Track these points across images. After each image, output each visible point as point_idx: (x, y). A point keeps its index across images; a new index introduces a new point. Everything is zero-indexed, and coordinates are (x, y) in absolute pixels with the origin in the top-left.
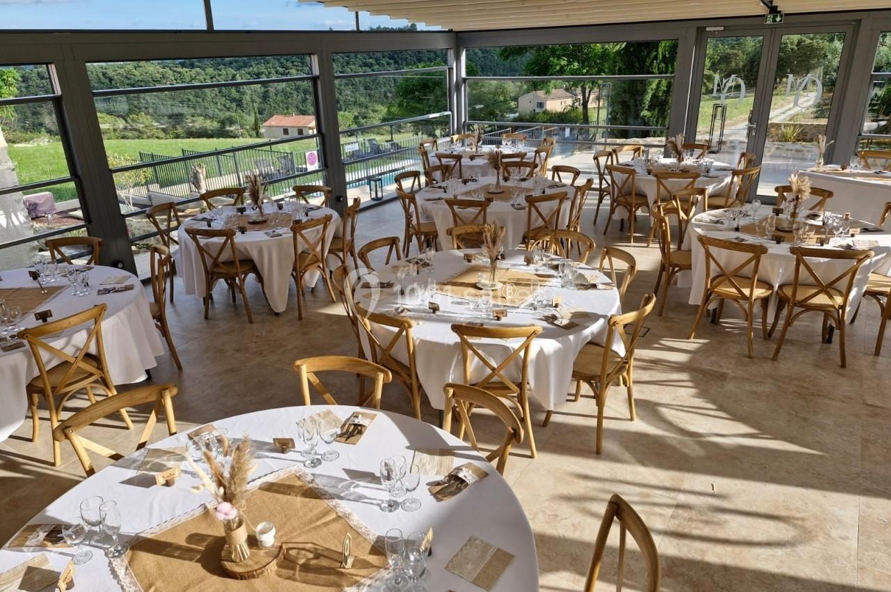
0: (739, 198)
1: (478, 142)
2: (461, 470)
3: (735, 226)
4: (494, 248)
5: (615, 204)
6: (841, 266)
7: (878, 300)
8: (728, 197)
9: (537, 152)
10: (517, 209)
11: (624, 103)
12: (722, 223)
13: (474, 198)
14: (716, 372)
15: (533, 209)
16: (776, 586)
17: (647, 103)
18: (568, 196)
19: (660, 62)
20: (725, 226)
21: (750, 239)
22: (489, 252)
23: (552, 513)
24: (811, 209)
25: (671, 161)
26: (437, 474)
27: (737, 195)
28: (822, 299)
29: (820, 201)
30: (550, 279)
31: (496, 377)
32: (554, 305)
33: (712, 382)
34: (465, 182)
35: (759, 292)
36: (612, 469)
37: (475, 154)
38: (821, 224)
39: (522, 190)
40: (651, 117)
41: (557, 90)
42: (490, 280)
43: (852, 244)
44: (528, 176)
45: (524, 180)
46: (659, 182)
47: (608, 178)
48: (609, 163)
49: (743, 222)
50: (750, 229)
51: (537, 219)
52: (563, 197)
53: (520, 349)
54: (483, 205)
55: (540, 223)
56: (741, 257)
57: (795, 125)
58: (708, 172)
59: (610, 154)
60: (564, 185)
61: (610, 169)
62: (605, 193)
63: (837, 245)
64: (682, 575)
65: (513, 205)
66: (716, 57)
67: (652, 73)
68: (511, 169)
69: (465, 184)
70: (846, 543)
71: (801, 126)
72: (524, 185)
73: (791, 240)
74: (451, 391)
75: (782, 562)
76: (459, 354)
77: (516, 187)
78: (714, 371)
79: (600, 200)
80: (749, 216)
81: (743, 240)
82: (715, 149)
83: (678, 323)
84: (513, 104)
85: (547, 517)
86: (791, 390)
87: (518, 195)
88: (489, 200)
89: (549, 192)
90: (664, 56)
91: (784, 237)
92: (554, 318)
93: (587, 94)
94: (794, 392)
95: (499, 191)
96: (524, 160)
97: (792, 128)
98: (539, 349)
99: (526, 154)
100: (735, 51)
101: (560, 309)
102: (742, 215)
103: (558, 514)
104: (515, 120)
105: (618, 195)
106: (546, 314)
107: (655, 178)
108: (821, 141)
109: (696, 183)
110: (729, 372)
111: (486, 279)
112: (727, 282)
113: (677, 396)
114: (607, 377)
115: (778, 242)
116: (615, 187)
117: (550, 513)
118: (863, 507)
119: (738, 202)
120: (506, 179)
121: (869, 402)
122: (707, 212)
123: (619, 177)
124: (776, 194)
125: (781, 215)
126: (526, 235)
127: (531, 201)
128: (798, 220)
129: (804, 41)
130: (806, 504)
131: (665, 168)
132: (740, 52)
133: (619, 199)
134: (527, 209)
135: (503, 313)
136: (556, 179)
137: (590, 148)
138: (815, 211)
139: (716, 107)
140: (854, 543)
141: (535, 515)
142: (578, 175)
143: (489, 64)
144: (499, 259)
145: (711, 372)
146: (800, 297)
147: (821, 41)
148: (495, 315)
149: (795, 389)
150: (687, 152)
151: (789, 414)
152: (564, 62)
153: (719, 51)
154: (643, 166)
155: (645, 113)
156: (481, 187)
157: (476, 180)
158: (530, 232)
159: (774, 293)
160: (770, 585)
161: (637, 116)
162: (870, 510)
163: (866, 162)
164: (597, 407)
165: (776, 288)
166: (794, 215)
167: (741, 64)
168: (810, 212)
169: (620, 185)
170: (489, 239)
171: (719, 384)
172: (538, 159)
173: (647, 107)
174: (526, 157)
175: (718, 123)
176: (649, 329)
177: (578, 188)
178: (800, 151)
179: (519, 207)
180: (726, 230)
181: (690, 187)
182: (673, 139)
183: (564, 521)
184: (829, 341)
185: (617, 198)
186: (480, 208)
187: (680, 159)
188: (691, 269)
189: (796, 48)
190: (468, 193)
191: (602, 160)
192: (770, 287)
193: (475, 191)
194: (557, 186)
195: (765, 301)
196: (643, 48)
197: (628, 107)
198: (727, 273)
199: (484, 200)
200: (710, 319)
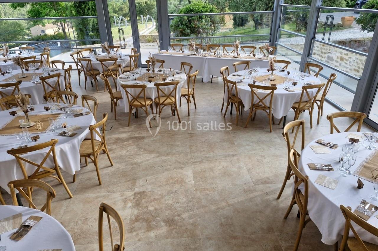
0: (135, 66)
1: (7, 52)
2: (27, 221)
3: (134, 78)
4: (24, 106)
5: (86, 75)
6: (172, 87)
7: (185, 97)
8: (130, 67)
9: (41, 55)
10: (36, 84)
11: (80, 29)
12: (130, 78)
13: (10, 82)
14: (141, 136)
15: (44, 83)
16: (173, 207)
17: (91, 29)
18: (61, 74)
19: (91, 10)
20: (131, 79)
21: (141, 83)
22: (22, 109)
23: (85, 218)
24: (159, 68)
25: (105, 54)
26: (13, 229)
27: (134, 65)
28: (168, 101)
29: (161, 65)
30: (59, 115)
31: (41, 169)
32: (63, 127)
33: (140, 141)
34: (3, 74)
35: (148, 102)
36: (108, 189)
37: (7, 59)
38: (163, 73)
39: (37, 75)
40: (94, 35)
41: (49, 24)
42: (27, 122)
43: (173, 79)
44: (39, 67)
45: (37, 69)
46: (102, 63)
47: (79, 64)
48: (79, 57)
49: (137, 76)
50: (139, 79)
51: (48, 88)
52: (59, 75)
53: (50, 152)
54: (16, 85)
55: (51, 89)
56: (139, 90)
57: (151, 36)
58: (121, 57)
59: (78, 53)
60: (59, 70)
61: (79, 60)
62: (81, 71)
63: (169, 80)
64: (141, 219)
65: (34, 83)
66: (117, 8)
67: (89, 16)
68: (29, 64)
69: (4, 75)
70: (191, 182)
71: (153, 35)
72: (37, 72)
73: (154, 81)
74: (12, 185)
75: (173, 198)
76: (17, 164)
77: (33, 73)
78: (140, 136)
79: (79, 74)
80: (139, 73)
81: (138, 83)
82: (124, 47)
83: (123, 121)
84: (28, 32)
85: (82, 221)
86: (166, 136)
87: (35, 77)
88: (20, 82)
89: (51, 74)
90: (92, 8)
91: (152, 80)
92: (65, 133)
93: (64, 26)
94: (167, 136)
95: (24, 76)
96: (36, 60)
97: (150, 37)
98: (60, 149)
99: (35, 57)
100: (124, 6)
101: (67, 128)
102: (136, 74)
103: (87, 217)
104: (29, 40)
105: (86, 71)
106: (60, 132)
107: (100, 62)
108: (157, 41)
109: (117, 63)
110: (145, 135)
111: (24, 122)
112: (136, 101)
113: (128, 150)
114: (96, 152)
115: (150, 83)
116: (84, 68)
117: (84, 219)
118: (193, 169)
119: (135, 68)
120: (27, 70)
121: (189, 133)
122: (123, 74)
123: (84, 63)
124: (146, 64)
125: (149, 72)
126: (45, 96)
127: (43, 79)
128: (155, 73)
129: (148, 2)
130: (177, 174)
131: (103, 57)
132: (126, 6)
133: (87, 73)
134: (42, 83)
135: (37, 137)
136: (54, 67)
137: (69, 51)
138: (161, 69)
139: (119, 30)
140: (193, 182)
141: (77, 222)
142: (65, 64)
143: (8, 12)
144: (28, 111)
145: (139, 137)
146: (161, 101)
147: (153, 2)
148: (33, 139)
149: (167, 135)
150: (111, 50)
151: (167, 144)
152: (48, 10)
153: (118, 6)
154: (94, 57)
155: (91, 33)
156: (13, 76)
157: (10, 73)
158: (47, 94)
159: (153, 102)
160: (171, 208)
161: (88, 35)
162: (195, 169)
163: (174, 48)
164: (95, 166)
165: (153, 100)
166: (153, 71)
167: (127, 11)
168: (159, 69)
169: (86, 67)
170: (20, 102)
171: (142, 141)
172: (43, 58)
173: (91, 31)
174: (36, 58)
175: (122, 36)
176: (112, 126)
177: (66, 70)
178: (154, 46)
179: (37, 83)
180: (132, 80)
181: (115, 64)
182: (103, 44)
183: (91, 219)
184: (175, 115)
185: (86, 72)
186: (15, 87)
187: (109, 53)
188: (122, 98)
189: (145, 5)
190: (6, 80)
191: (75, 56)
192: (152, 100)
193: (10, 78)
194: (56, 70)
195: (151, 106)
196: (82, 4)
197: (83, 31)
198: (135, 98)
199: (17, 82)
200: (135, 116)
